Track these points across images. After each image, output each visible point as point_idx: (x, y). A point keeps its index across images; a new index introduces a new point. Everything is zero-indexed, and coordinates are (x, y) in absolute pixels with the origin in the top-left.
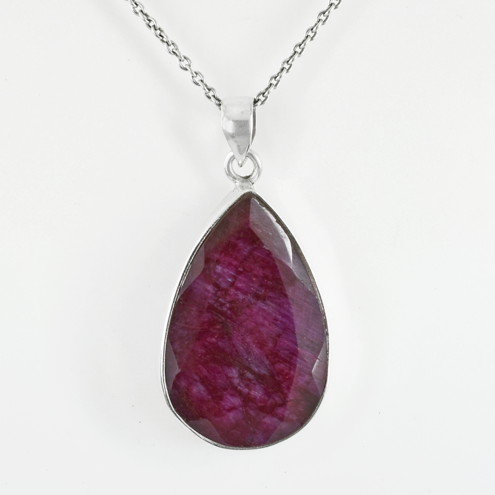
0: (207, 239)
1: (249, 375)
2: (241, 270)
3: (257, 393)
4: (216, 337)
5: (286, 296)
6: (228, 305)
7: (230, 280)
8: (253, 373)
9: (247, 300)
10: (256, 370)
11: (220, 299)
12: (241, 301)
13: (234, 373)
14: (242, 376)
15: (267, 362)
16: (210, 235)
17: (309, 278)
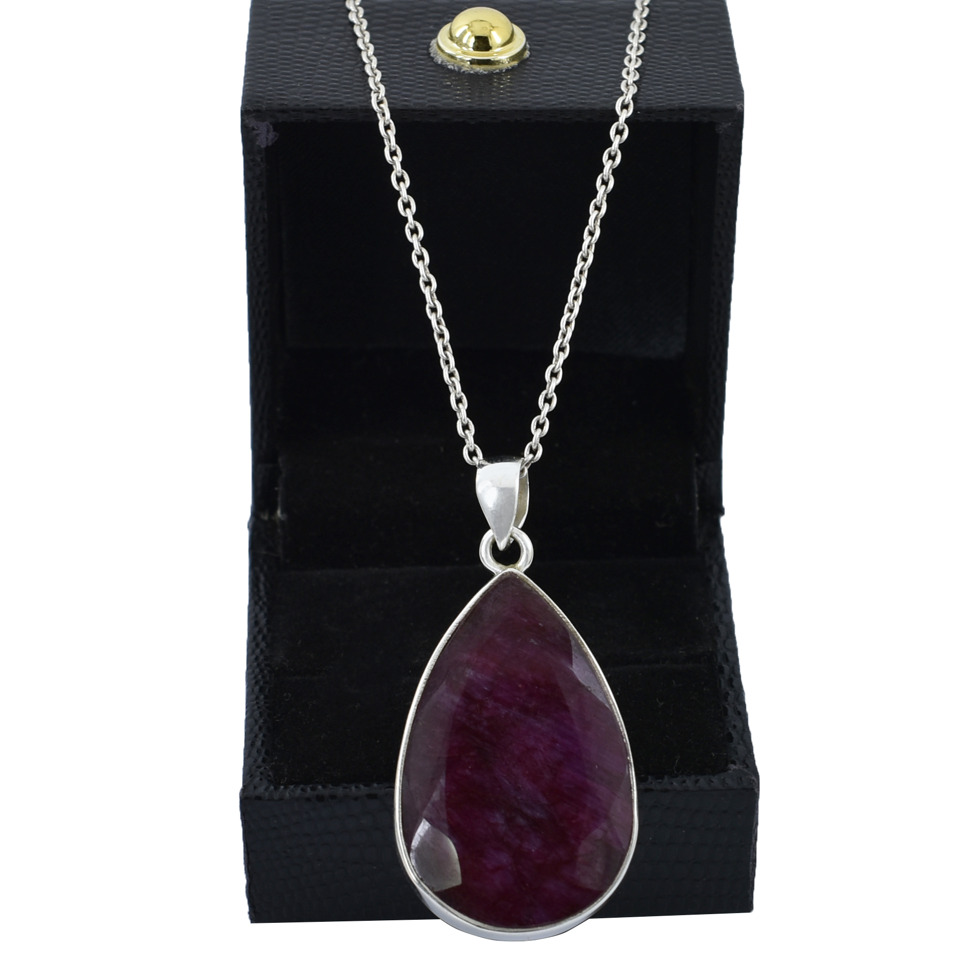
0: (453, 636)
1: (521, 821)
2: (502, 674)
3: (533, 845)
4: (470, 767)
5: (566, 708)
6: (485, 723)
7: (486, 688)
8: (525, 816)
9: (511, 714)
10: (529, 812)
11: (474, 716)
12: (503, 717)
13: (498, 819)
14: (509, 821)
15: (544, 801)
16: (458, 630)
17: (598, 685)
